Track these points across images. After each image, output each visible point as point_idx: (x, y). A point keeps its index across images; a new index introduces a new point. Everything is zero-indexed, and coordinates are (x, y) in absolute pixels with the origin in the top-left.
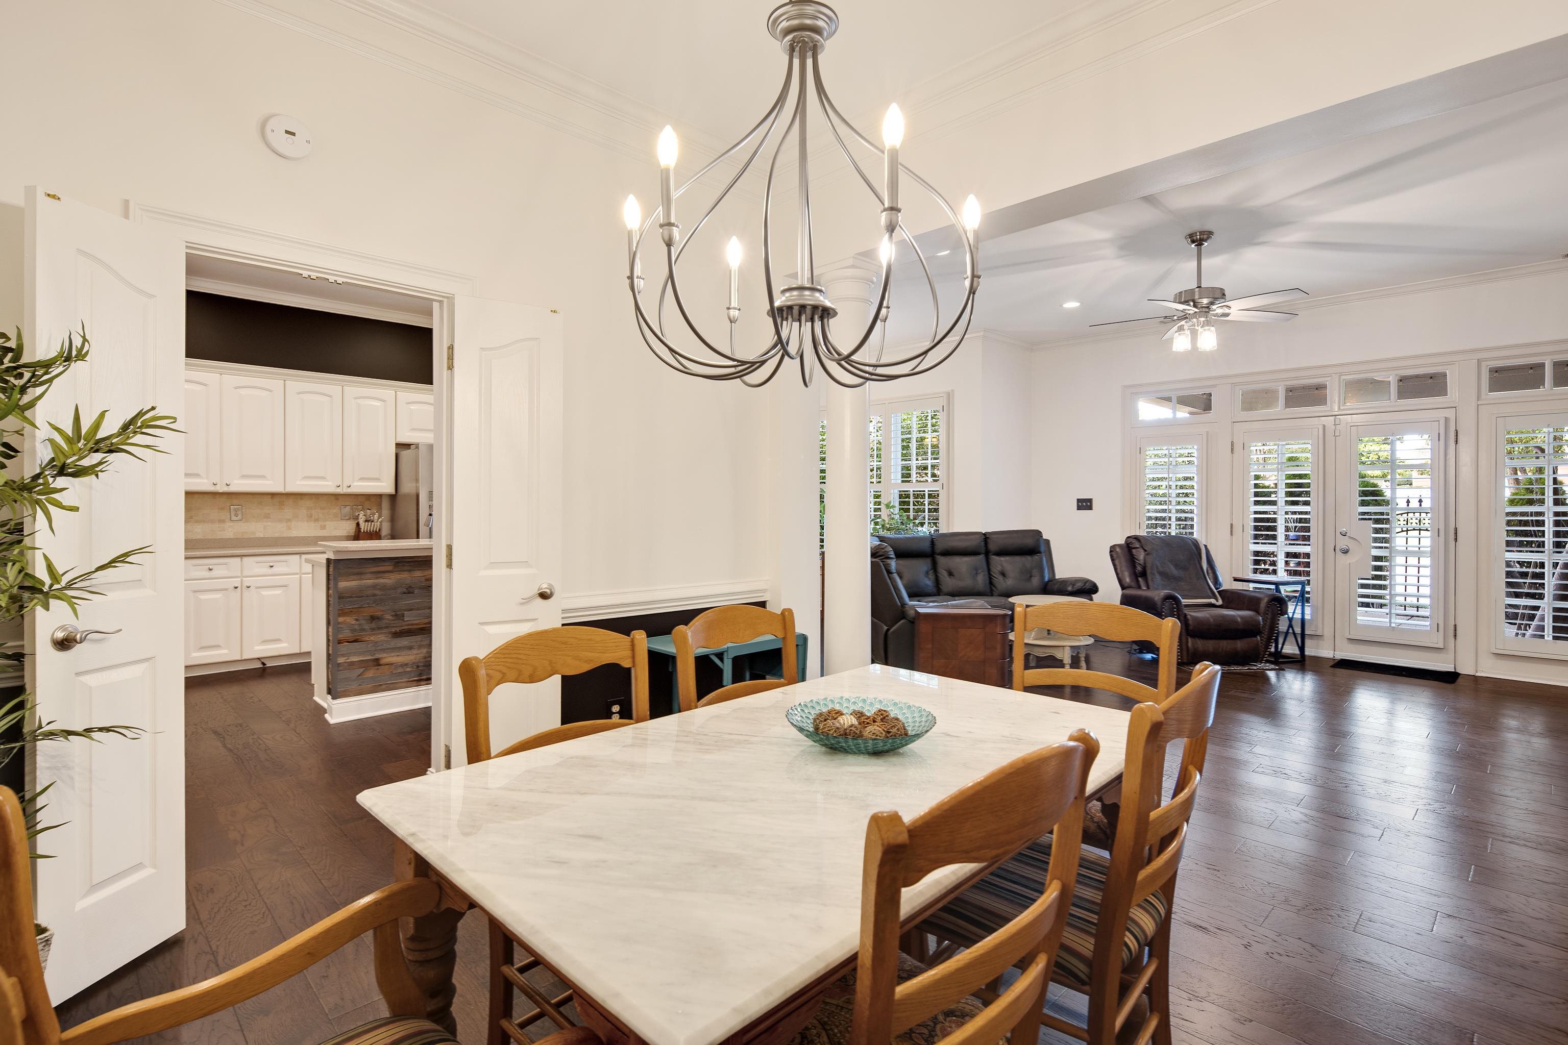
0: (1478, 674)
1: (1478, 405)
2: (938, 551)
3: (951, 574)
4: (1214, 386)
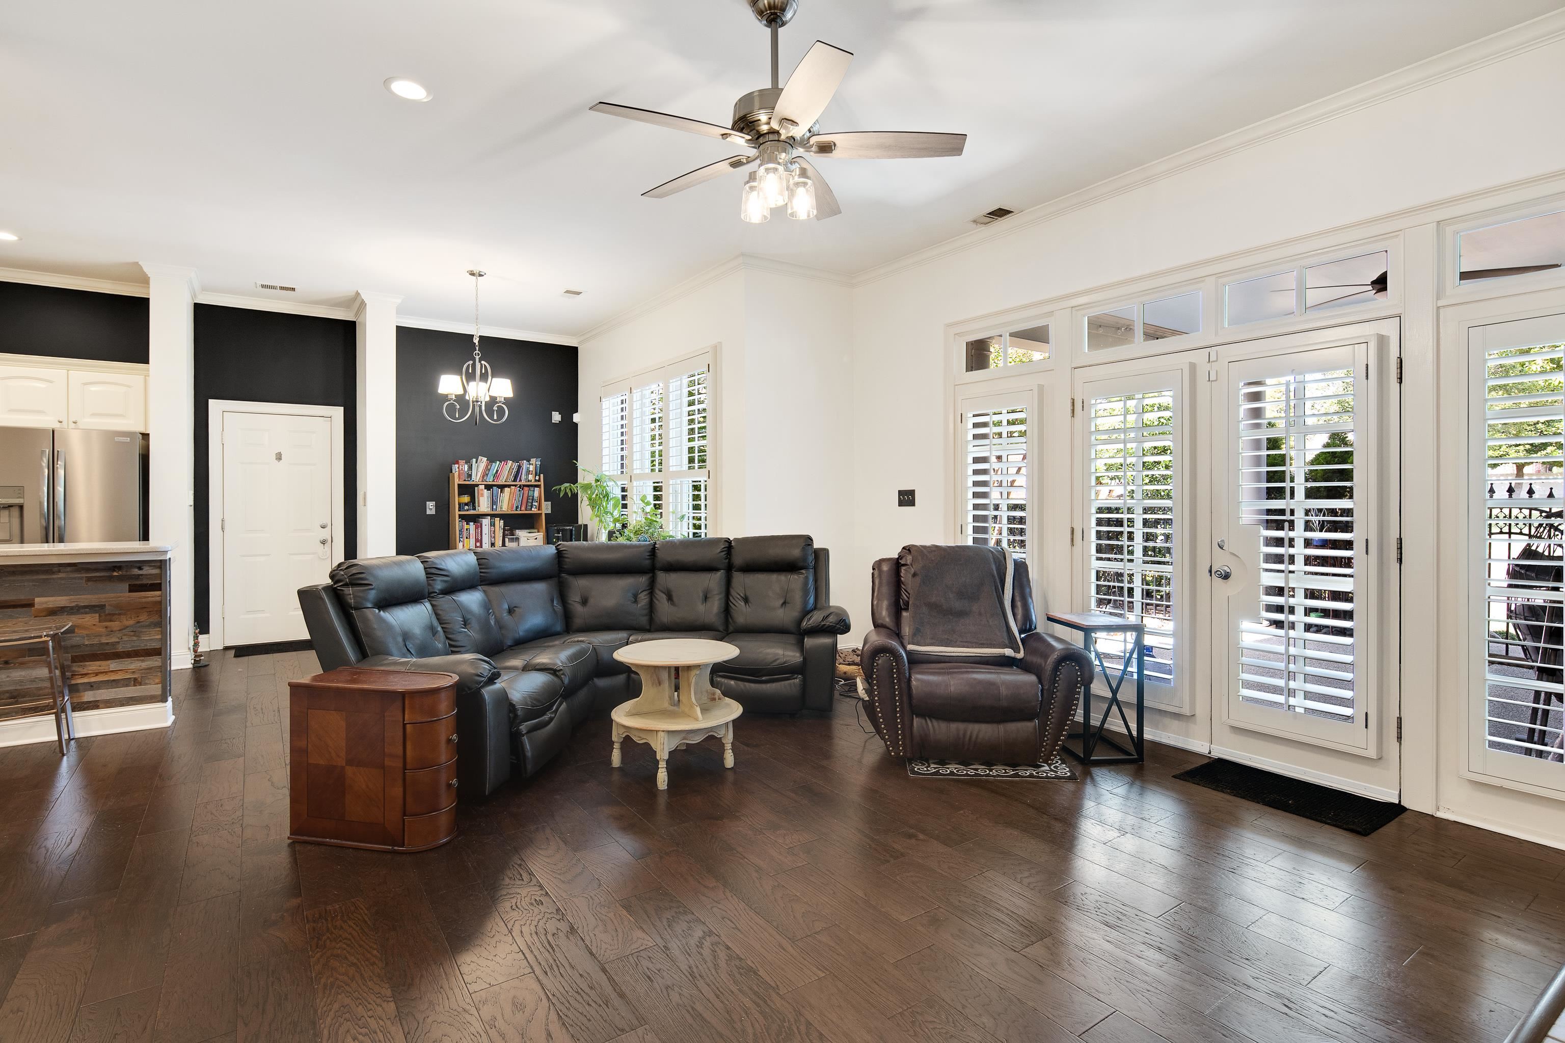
0: (1440, 814)
1: (1438, 308)
2: (658, 565)
3: (670, 598)
4: (1051, 313)
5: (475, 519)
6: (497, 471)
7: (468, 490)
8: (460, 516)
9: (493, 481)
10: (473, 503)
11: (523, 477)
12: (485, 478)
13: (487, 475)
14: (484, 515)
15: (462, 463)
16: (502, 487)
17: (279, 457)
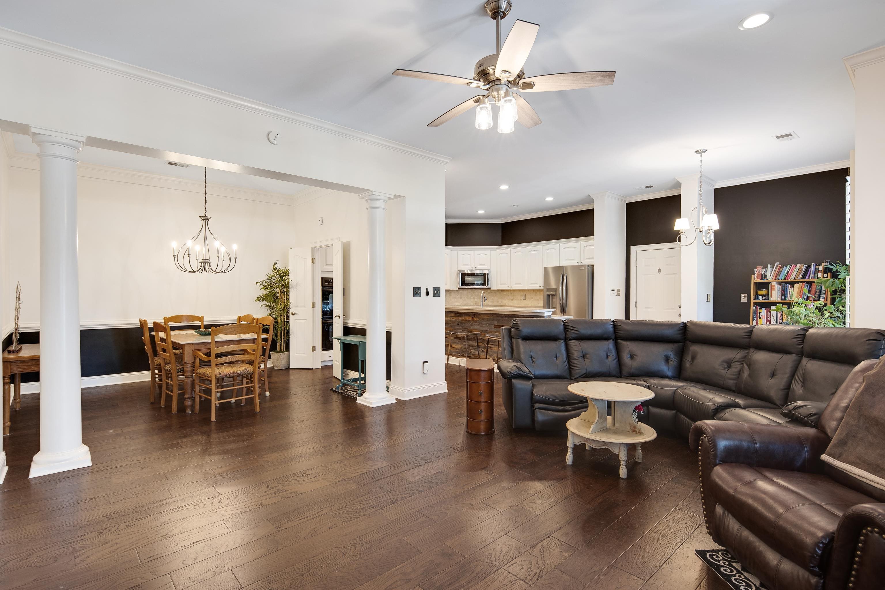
5: (767, 306)
6: (788, 272)
7: (764, 285)
8: (755, 304)
9: (785, 279)
10: (767, 296)
11: (812, 275)
12: (778, 277)
13: (779, 275)
14: (775, 304)
15: (759, 268)
16: (792, 284)
17: (659, 271)
